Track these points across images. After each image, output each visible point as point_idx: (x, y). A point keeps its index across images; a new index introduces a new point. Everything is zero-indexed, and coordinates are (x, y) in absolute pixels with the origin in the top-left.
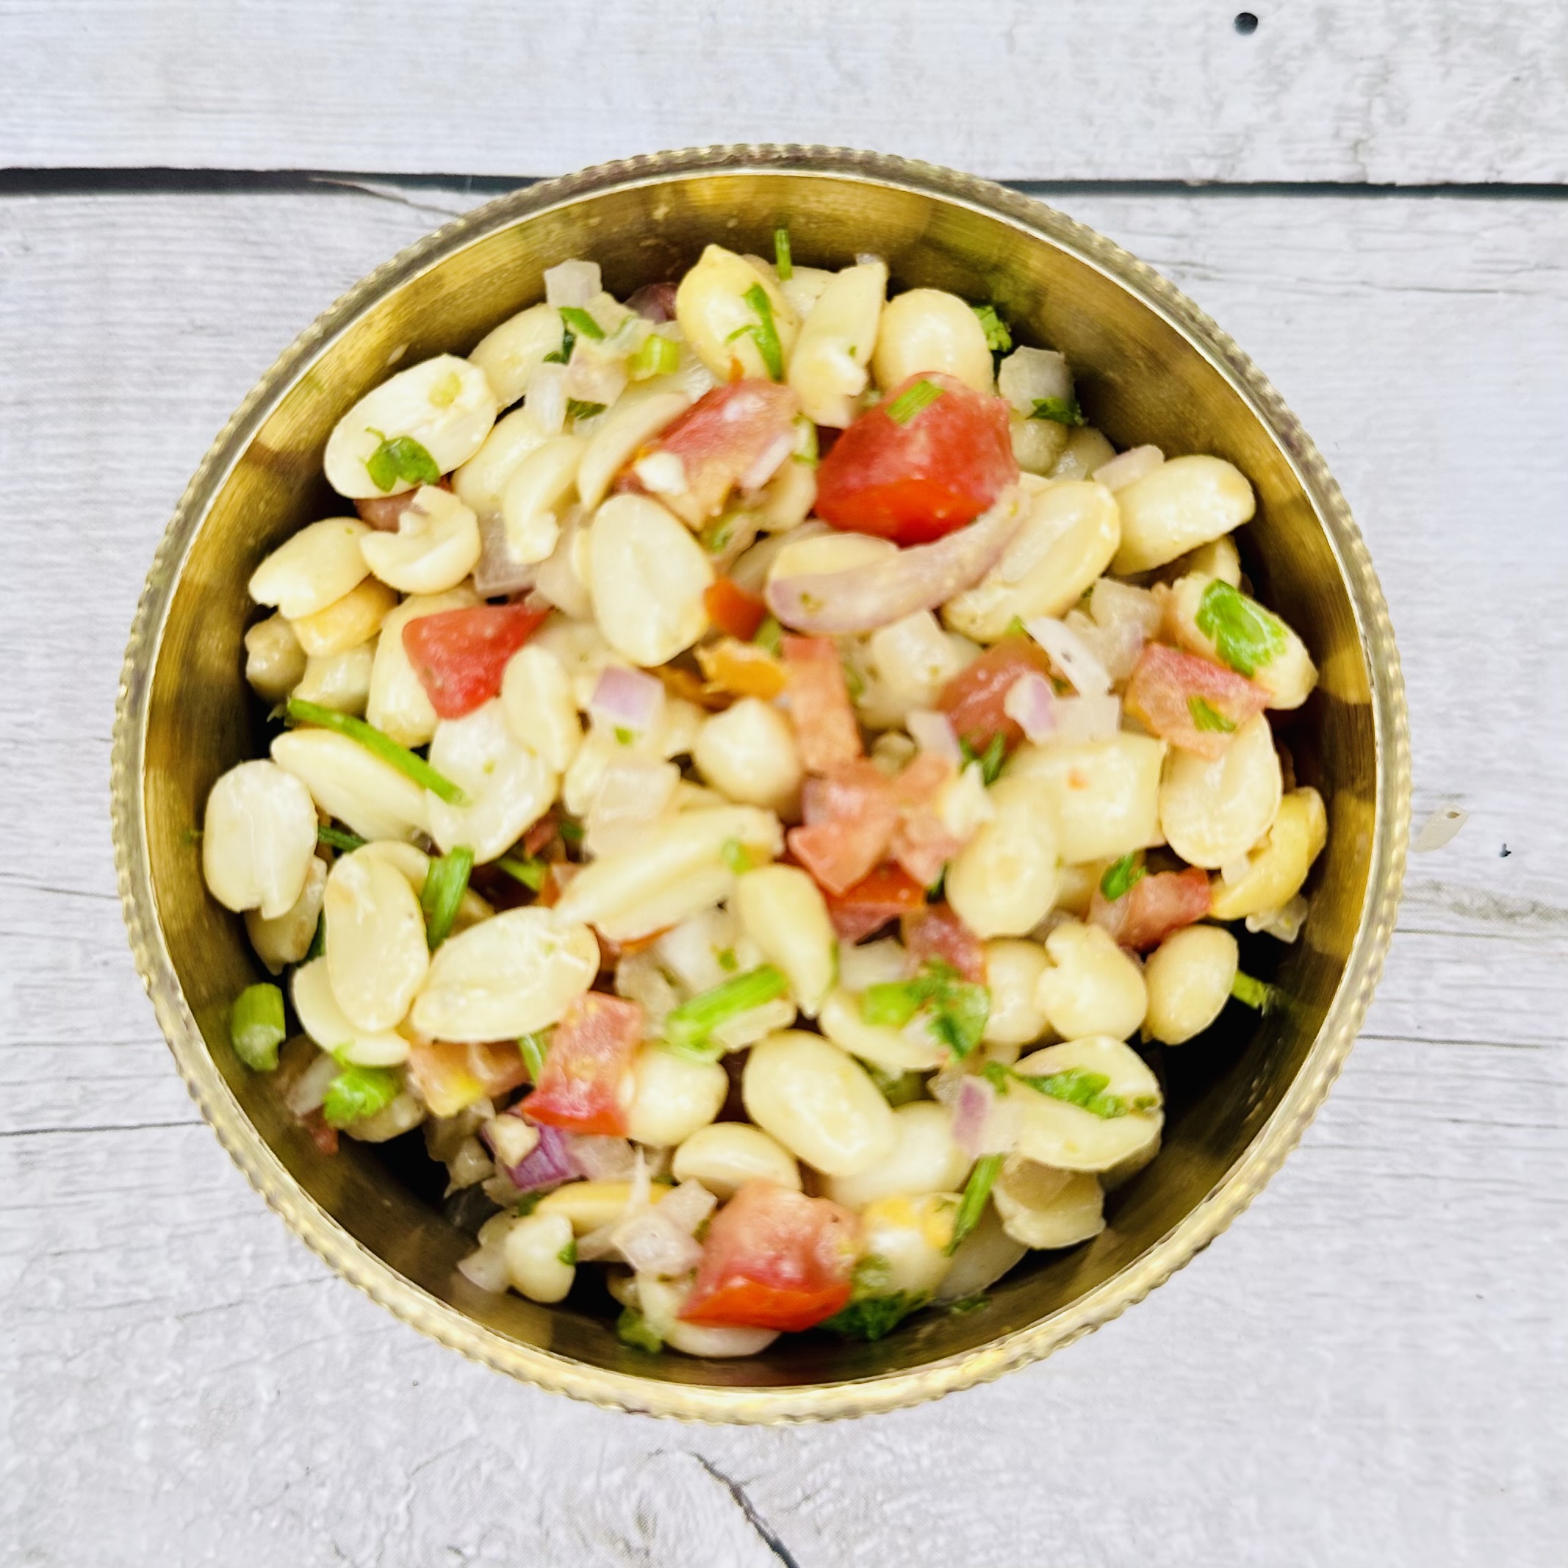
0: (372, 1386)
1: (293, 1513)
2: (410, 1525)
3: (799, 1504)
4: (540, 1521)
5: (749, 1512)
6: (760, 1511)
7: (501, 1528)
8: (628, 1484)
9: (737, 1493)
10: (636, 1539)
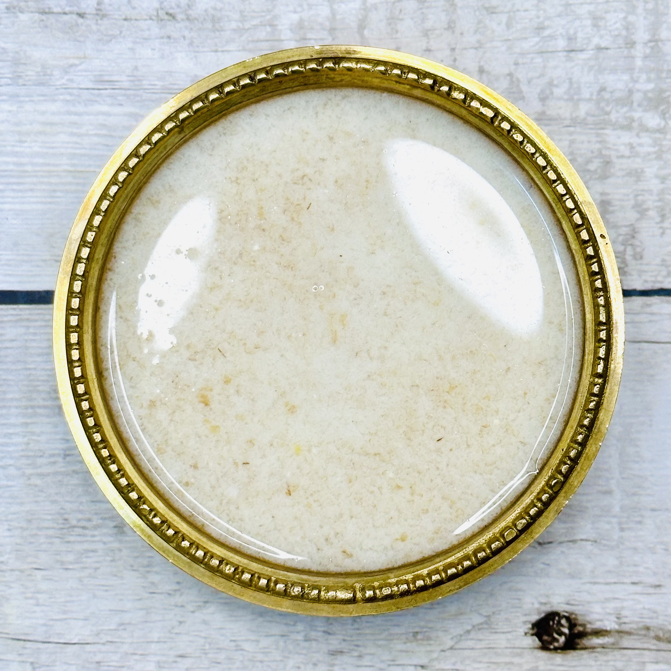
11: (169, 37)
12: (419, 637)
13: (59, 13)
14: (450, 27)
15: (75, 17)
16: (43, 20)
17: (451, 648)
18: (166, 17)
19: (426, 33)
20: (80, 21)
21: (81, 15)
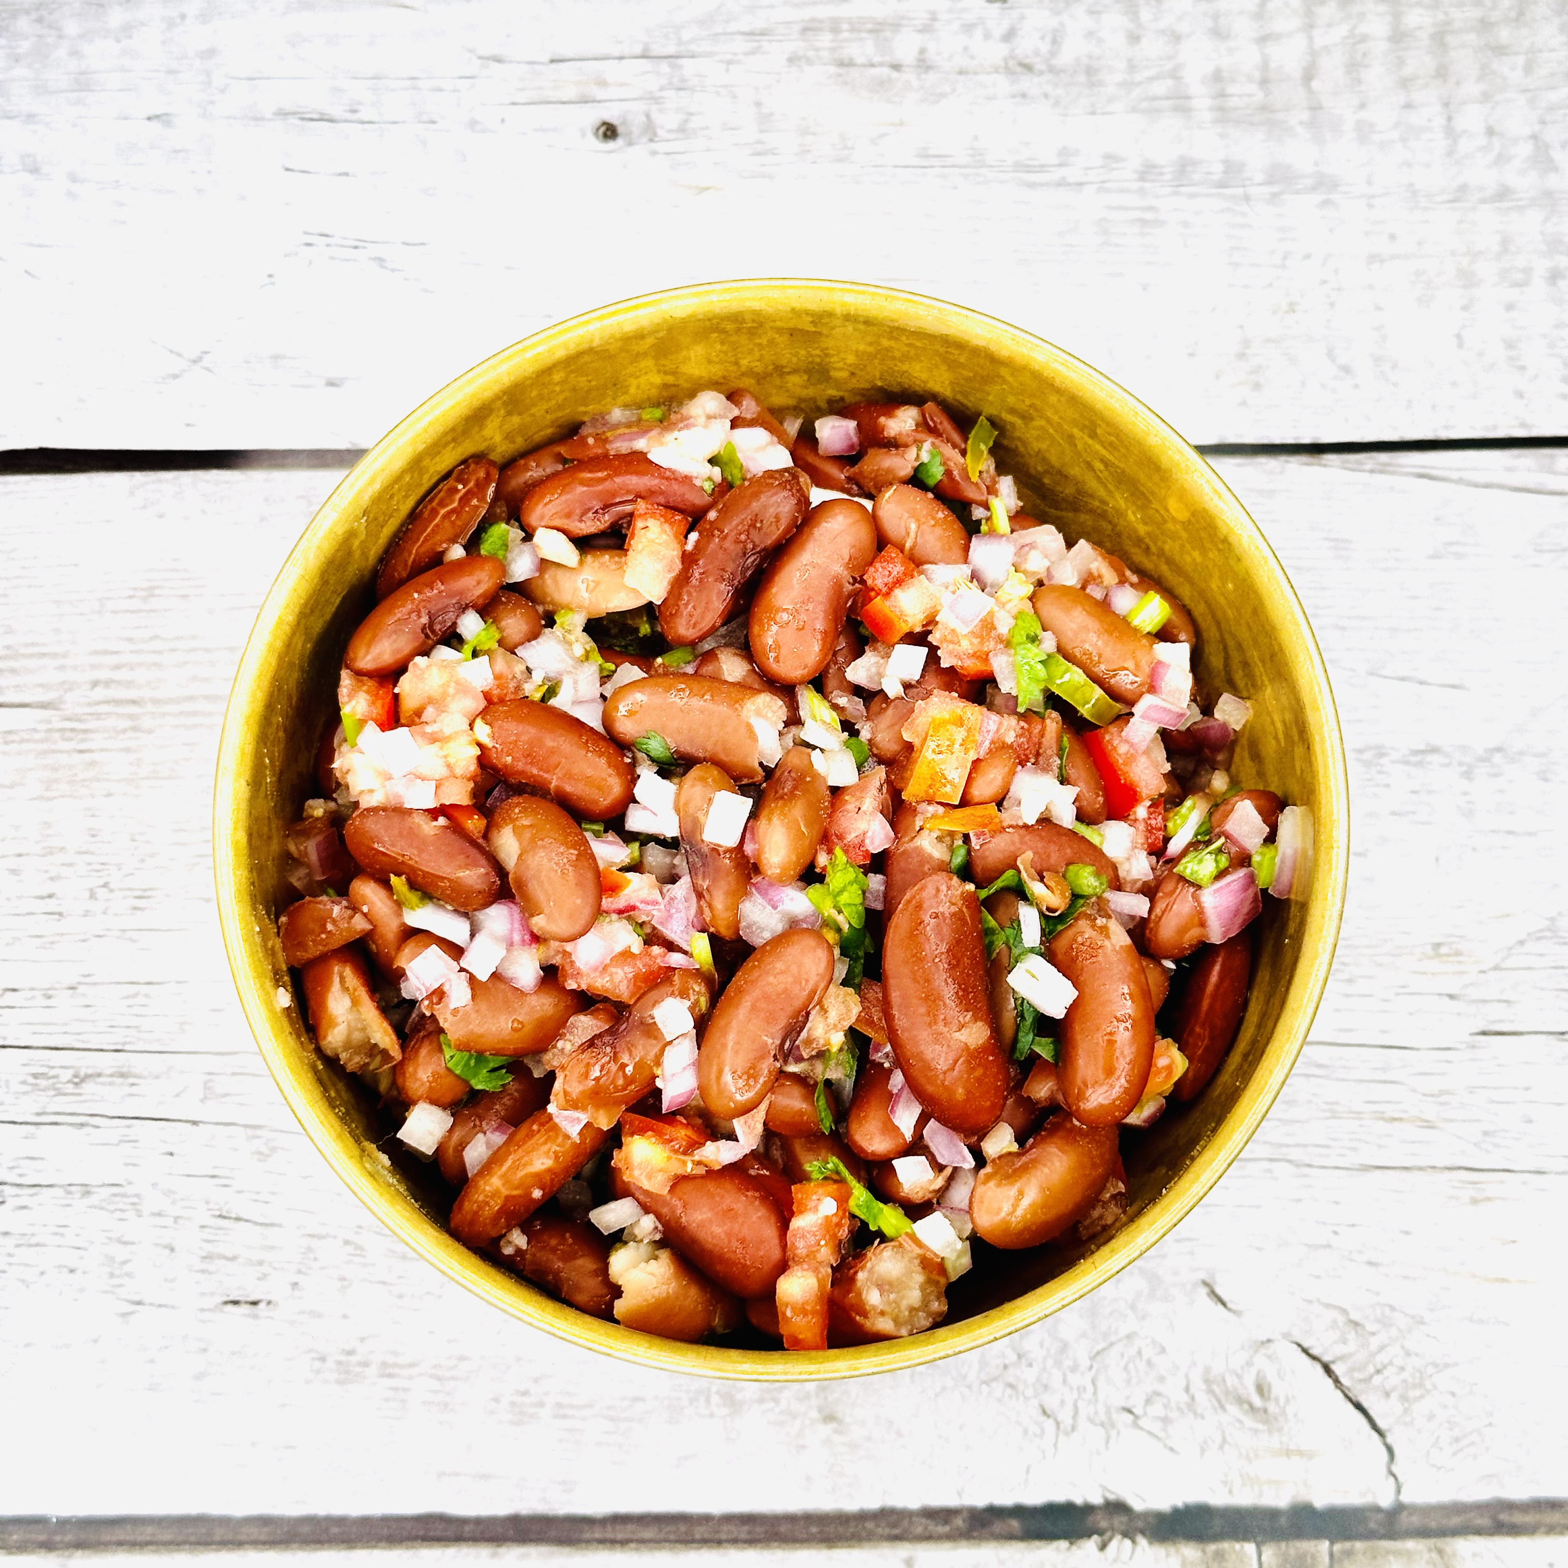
1: (1011, 1386)
2: (1095, 1393)
3: (1371, 1377)
4: (1187, 1390)
5: (1337, 1381)
6: (1345, 1381)
7: (1159, 1394)
8: (1249, 1364)
9: (1327, 1369)
10: (1257, 1401)
11: (1024, 96)
12: (1443, 950)
13: (864, 66)
14: (1442, 73)
15: (886, 71)
16: (840, 75)
17: (1496, 968)
18: (1019, 69)
19: (1404, 83)
20: (895, 75)
21: (896, 67)
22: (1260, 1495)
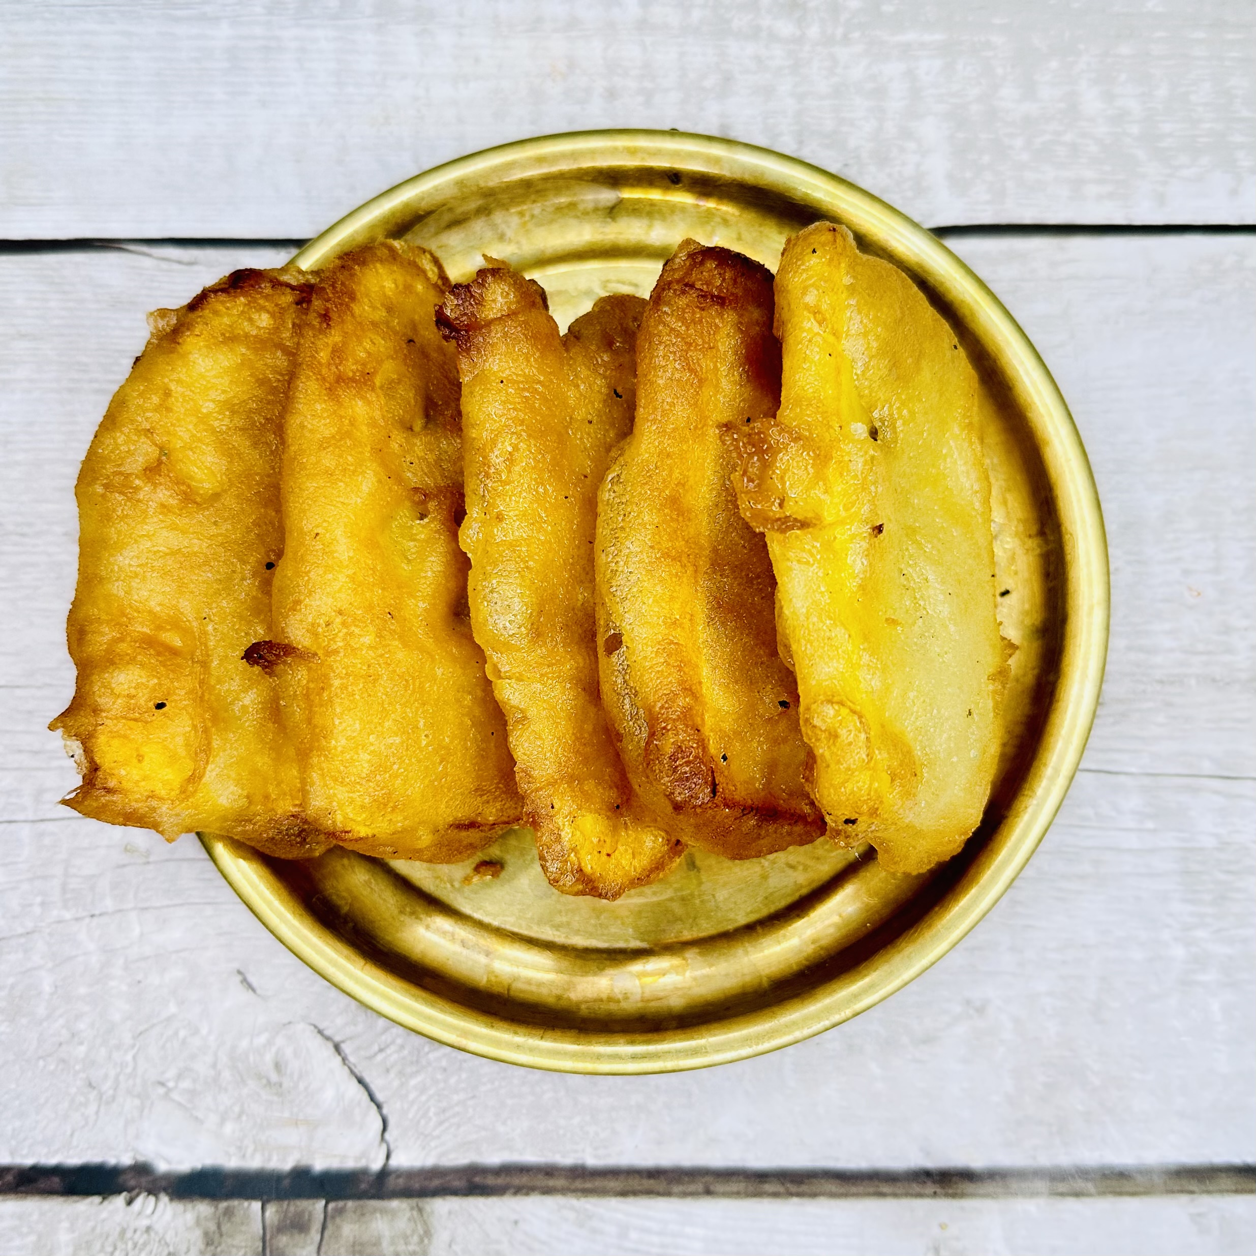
0: (112, 983)
1: (63, 1061)
2: (135, 1069)
3: (376, 1054)
6: (352, 1059)
7: (190, 1070)
8: (270, 1043)
9: (337, 1048)
10: (274, 1077)
22: (269, 1160)
